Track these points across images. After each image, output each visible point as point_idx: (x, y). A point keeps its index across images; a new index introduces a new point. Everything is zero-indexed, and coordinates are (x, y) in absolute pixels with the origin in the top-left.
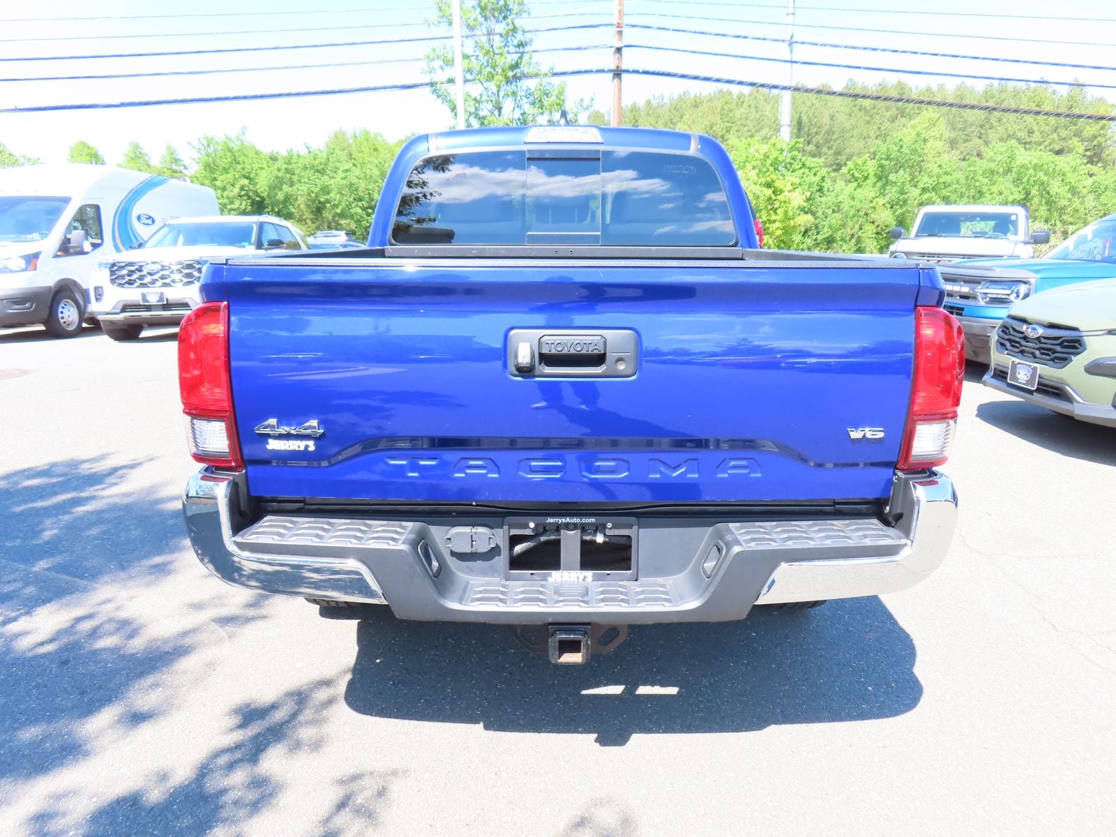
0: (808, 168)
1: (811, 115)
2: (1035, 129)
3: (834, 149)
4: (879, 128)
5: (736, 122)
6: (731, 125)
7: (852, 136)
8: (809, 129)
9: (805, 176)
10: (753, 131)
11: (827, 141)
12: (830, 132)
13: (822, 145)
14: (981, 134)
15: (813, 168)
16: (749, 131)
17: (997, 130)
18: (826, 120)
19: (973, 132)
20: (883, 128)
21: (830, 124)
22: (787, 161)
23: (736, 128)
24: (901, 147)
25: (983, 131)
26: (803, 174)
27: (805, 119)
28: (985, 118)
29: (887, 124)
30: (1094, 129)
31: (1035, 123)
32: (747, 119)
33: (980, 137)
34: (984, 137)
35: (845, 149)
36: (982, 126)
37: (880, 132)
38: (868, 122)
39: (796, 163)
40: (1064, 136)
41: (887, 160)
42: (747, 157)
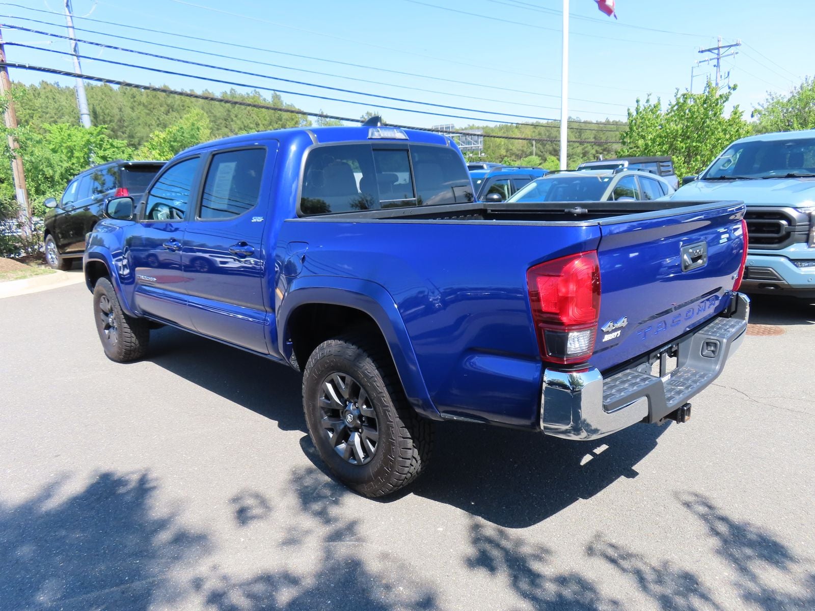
0: (117, 148)
1: (103, 107)
2: (260, 122)
3: (127, 133)
4: (158, 119)
5: (37, 110)
6: (33, 112)
7: (139, 124)
8: (104, 118)
9: (115, 153)
10: (56, 117)
11: (121, 127)
12: (121, 120)
13: (117, 130)
14: (226, 124)
15: (120, 147)
16: (51, 117)
17: (236, 122)
18: (116, 111)
19: (221, 123)
20: (161, 119)
21: (120, 115)
22: (98, 142)
23: (38, 115)
24: (183, 133)
25: (228, 123)
26: (114, 152)
27: (98, 109)
28: (227, 114)
29: (164, 117)
30: (292, 123)
31: (258, 119)
32: (47, 108)
33: (226, 127)
34: (229, 127)
35: (136, 133)
36: (226, 120)
37: (160, 121)
38: (148, 114)
39: (105, 144)
40: (276, 127)
41: (174, 142)
42: (62, 139)
